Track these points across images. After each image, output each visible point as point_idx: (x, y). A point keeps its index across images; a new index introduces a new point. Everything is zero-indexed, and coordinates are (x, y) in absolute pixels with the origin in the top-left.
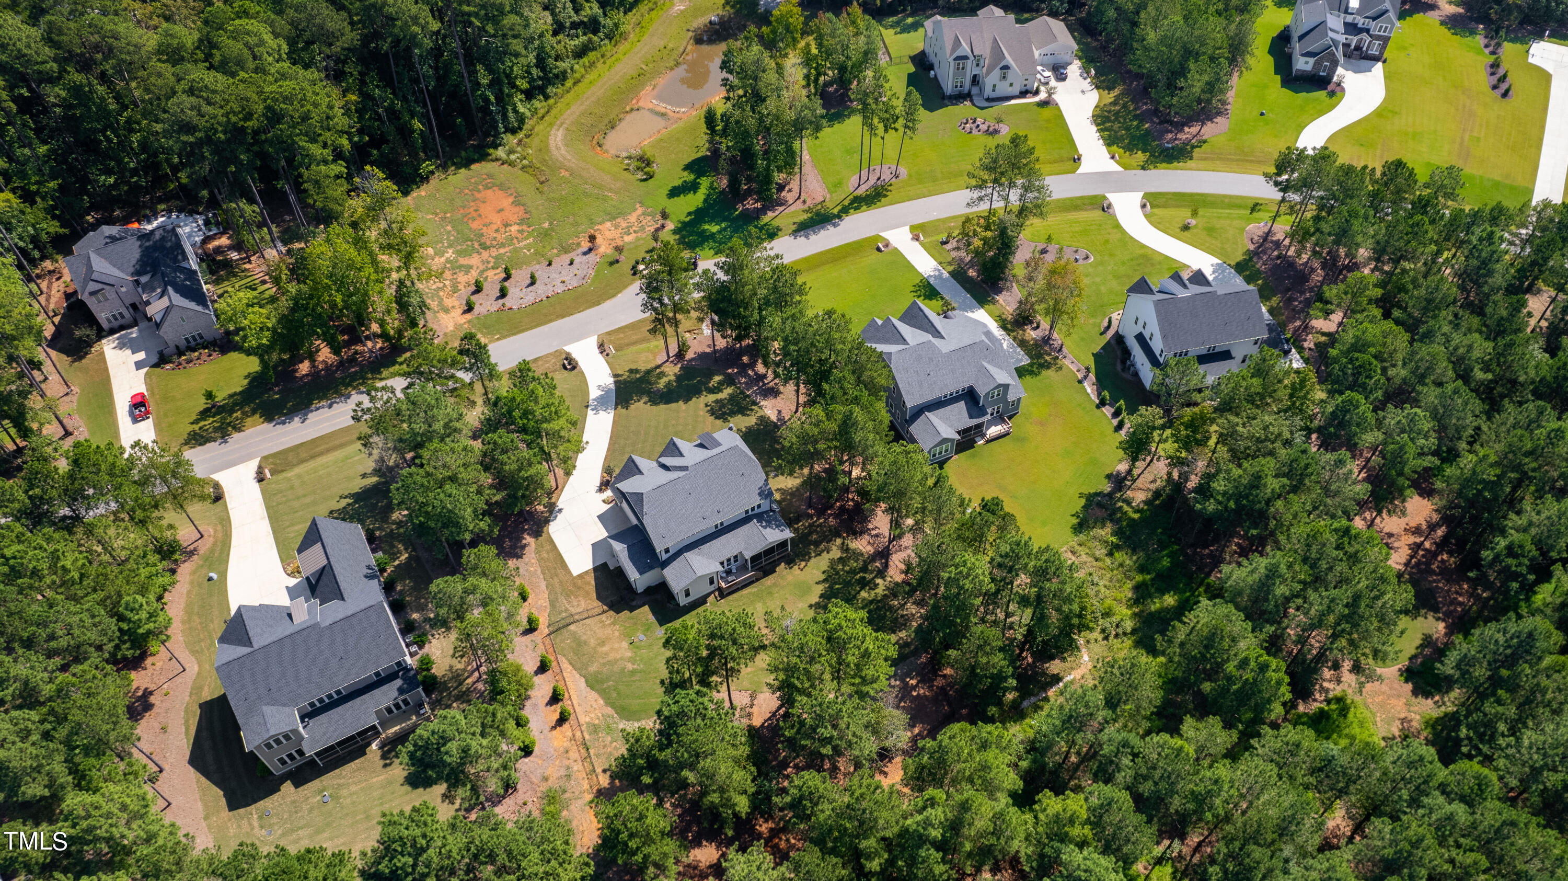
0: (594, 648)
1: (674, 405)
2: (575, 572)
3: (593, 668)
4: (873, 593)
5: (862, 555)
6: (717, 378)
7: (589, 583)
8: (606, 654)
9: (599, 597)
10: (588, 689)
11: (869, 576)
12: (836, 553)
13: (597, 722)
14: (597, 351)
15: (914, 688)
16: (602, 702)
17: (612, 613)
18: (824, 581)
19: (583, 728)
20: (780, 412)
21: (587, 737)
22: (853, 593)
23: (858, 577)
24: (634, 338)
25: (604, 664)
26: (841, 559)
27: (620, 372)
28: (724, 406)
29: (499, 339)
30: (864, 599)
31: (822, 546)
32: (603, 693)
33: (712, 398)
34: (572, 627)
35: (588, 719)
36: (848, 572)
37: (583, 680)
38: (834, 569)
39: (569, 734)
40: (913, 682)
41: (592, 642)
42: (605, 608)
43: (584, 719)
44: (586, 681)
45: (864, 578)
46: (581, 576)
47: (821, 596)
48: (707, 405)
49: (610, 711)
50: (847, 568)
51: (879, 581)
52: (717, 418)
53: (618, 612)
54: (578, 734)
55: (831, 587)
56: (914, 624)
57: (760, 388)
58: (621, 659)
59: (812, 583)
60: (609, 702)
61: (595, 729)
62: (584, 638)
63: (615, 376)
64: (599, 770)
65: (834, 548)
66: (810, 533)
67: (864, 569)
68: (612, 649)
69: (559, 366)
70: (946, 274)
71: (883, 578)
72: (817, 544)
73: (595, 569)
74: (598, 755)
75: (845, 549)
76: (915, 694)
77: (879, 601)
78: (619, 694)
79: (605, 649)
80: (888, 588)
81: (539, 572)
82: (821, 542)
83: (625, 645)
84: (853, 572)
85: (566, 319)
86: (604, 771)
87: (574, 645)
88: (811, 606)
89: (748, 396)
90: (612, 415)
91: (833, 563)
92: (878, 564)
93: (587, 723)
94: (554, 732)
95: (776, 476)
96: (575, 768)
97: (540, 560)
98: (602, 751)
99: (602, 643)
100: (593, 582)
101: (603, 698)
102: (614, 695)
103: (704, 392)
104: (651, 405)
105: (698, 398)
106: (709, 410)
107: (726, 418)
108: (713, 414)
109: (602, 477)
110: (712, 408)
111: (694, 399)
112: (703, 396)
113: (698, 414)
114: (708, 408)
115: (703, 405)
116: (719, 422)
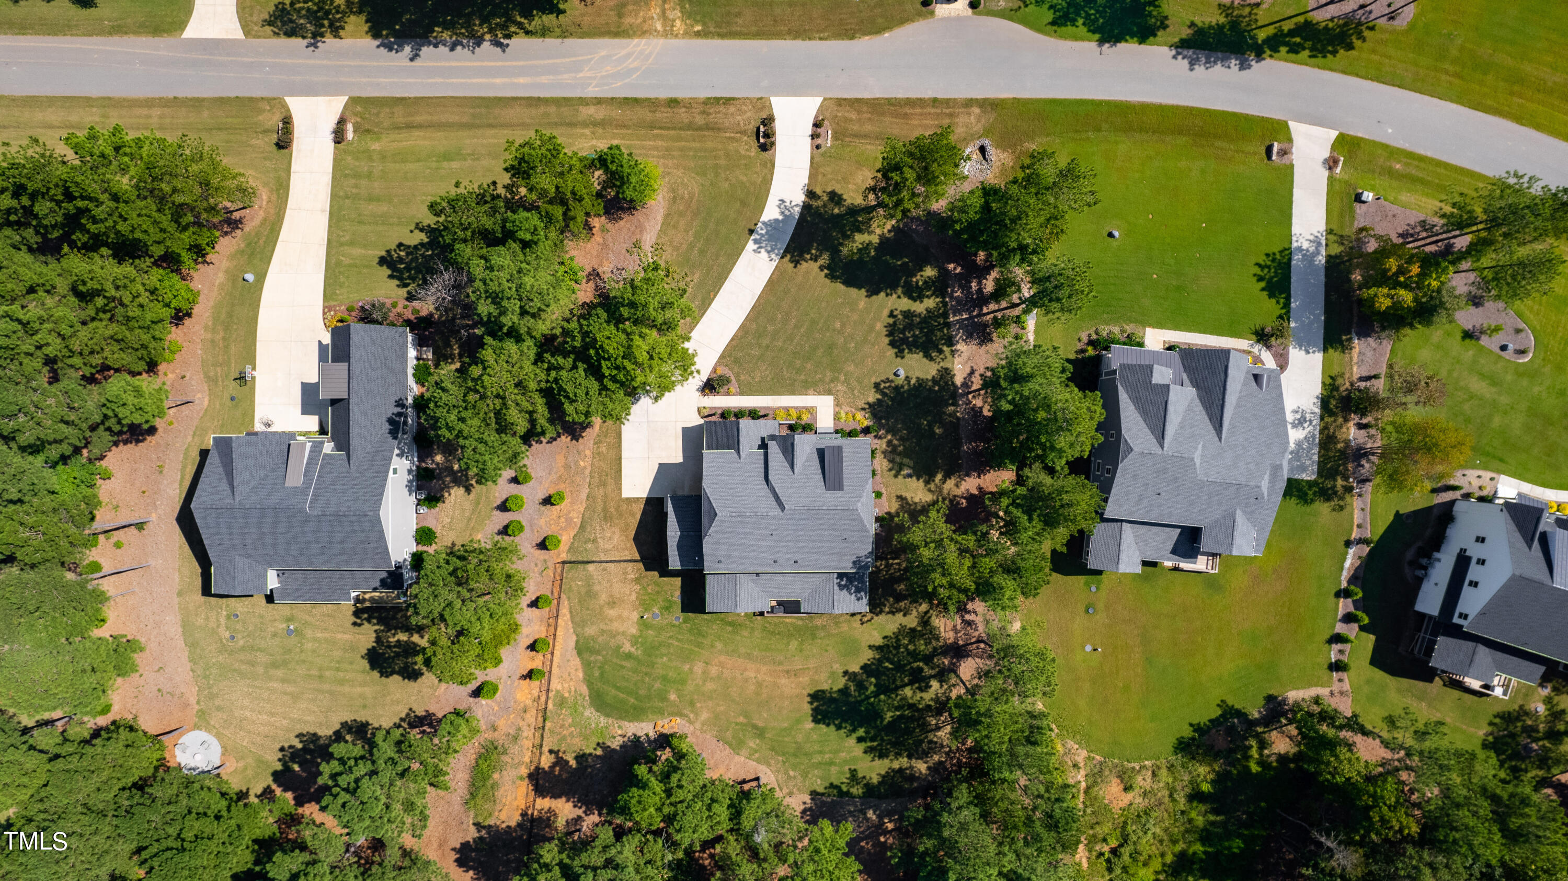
0: (601, 608)
1: (853, 291)
2: (626, 493)
3: (590, 631)
4: (919, 695)
5: (937, 638)
6: (930, 272)
7: (633, 515)
8: (611, 620)
9: (636, 539)
10: (575, 652)
11: (927, 671)
12: (911, 621)
13: (566, 695)
14: (809, 130)
15: (886, 832)
16: (581, 675)
17: (641, 565)
18: (879, 648)
19: (551, 695)
20: (972, 372)
21: (550, 706)
22: (898, 683)
23: (915, 665)
24: (868, 128)
25: (603, 632)
26: (913, 630)
27: (819, 191)
28: (910, 326)
29: (698, 34)
30: (904, 698)
31: (902, 604)
32: (587, 665)
33: (905, 304)
34: (591, 567)
35: (559, 687)
36: (909, 653)
37: (574, 638)
38: (898, 640)
39: (535, 693)
40: (890, 826)
41: (604, 597)
42: (637, 556)
43: (555, 685)
44: (577, 642)
45: (921, 670)
46: (630, 500)
47: (864, 667)
48: (891, 315)
49: (584, 690)
50: (911, 647)
51: (935, 684)
52: (892, 344)
53: (648, 569)
54: (543, 698)
55: (880, 661)
56: (936, 758)
57: (972, 318)
58: (623, 633)
59: (865, 644)
60: (588, 681)
61: (562, 702)
62: (597, 588)
63: (811, 194)
64: (545, 749)
65: (914, 613)
66: (899, 580)
67: (928, 659)
68: (620, 616)
69: (752, 128)
70: (1321, 259)
71: (941, 682)
72: (899, 598)
73: (649, 501)
74: (551, 731)
75: (925, 621)
76: (882, 839)
77: (918, 710)
78: (602, 674)
79: (612, 613)
80: (937, 700)
81: (587, 472)
82: (904, 598)
83: (635, 616)
84: (915, 655)
85: (799, 43)
86: (551, 752)
87: (583, 591)
88: (846, 673)
89: (948, 325)
90: (774, 264)
91: (902, 631)
92: (946, 662)
93: (558, 692)
94: (522, 682)
95: (909, 476)
96: (525, 734)
97: (597, 454)
98: (558, 730)
99: (612, 604)
100: (638, 516)
101: (585, 673)
102: (597, 674)
103: (900, 291)
104: (826, 276)
105: (887, 295)
106: (889, 325)
107: (901, 351)
108: (890, 334)
109: (715, 370)
110: (895, 323)
111: (882, 294)
112: (894, 296)
113: (871, 329)
114: (891, 321)
115: (886, 312)
116: (891, 352)
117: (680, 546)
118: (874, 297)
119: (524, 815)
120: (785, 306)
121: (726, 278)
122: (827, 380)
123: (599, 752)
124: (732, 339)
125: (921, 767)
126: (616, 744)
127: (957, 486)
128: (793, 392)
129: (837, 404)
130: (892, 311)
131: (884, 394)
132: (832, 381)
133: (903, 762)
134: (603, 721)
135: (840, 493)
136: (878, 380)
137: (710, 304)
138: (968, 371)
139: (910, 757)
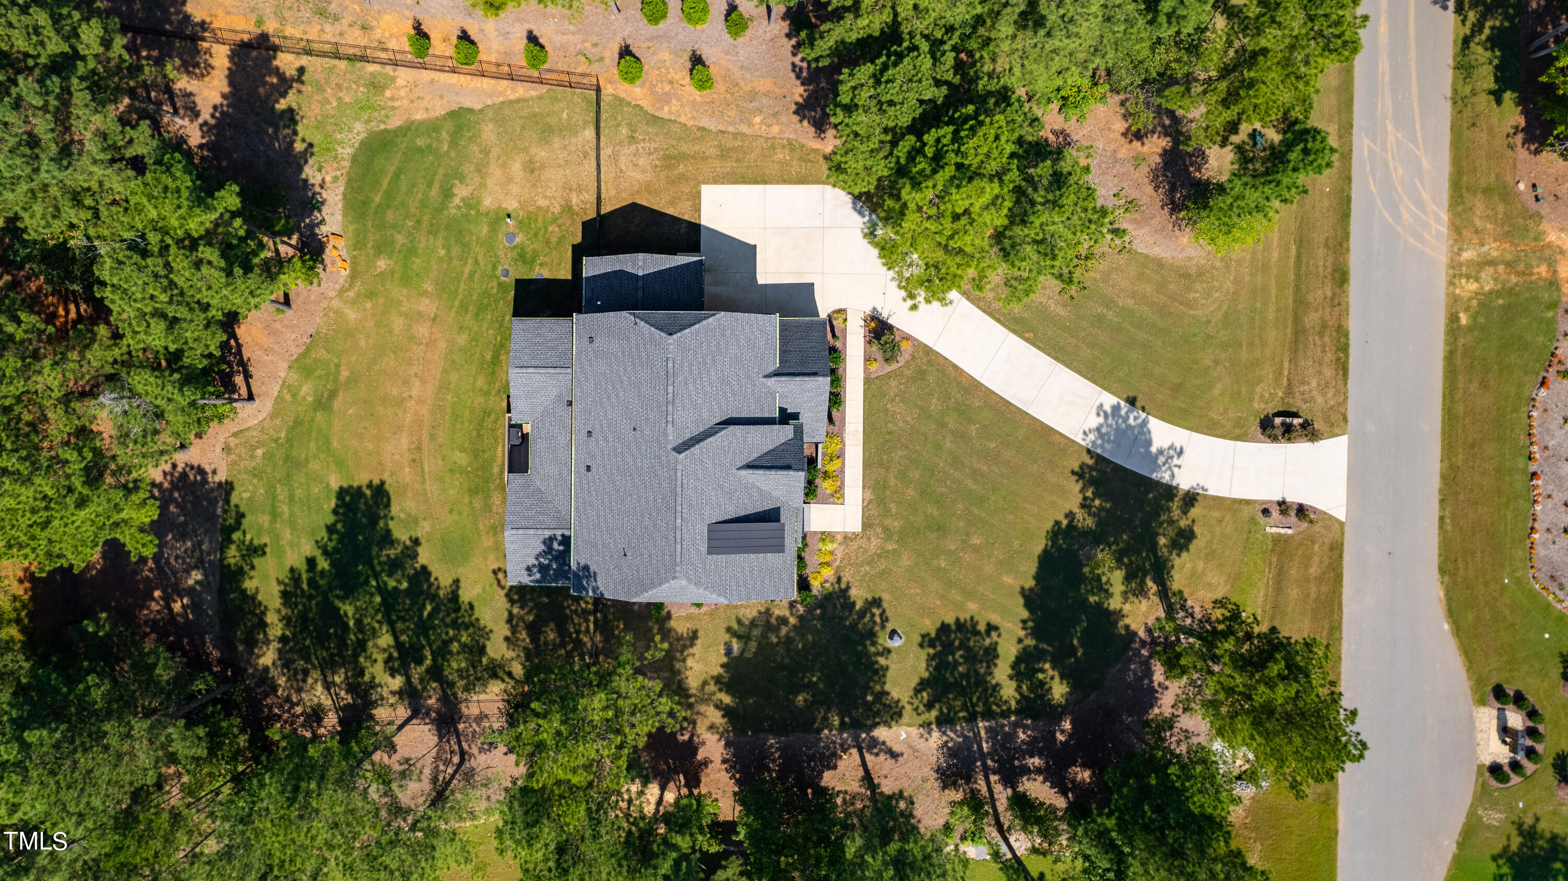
0: (525, 150)
1: (1031, 567)
2: (708, 191)
3: (488, 132)
4: (380, 657)
5: (467, 689)
6: (1059, 690)
7: (672, 203)
8: (504, 166)
9: (634, 208)
10: (454, 107)
11: (417, 672)
12: (497, 649)
13: (388, 94)
14: (1294, 498)
15: (168, 599)
16: (419, 116)
17: (592, 214)
18: (454, 597)
19: (389, 69)
20: (894, 755)
21: (372, 68)
22: (399, 626)
23: (427, 653)
24: (1293, 593)
25: (486, 152)
26: (482, 650)
27: (1195, 512)
28: (971, 657)
29: (1453, 318)
30: (375, 634)
31: (523, 635)
32: (433, 127)
33: (1008, 650)
34: (590, 133)
35: (400, 82)
36: (446, 643)
37: (477, 106)
38: (467, 626)
39: (393, 44)
40: (177, 607)
41: (541, 154)
42: (606, 209)
43: (404, 76)
44: (470, 111)
45: (419, 662)
46: (696, 197)
47: (425, 571)
48: (991, 628)
49: (395, 122)
50: (455, 647)
51: (397, 683)
52: (944, 628)
53: (586, 225)
54: (383, 55)
55: (434, 597)
56: (282, 681)
57: (983, 756)
58: (483, 185)
59: (461, 572)
60: (407, 129)
61: (376, 86)
62: (557, 142)
63: (1191, 499)
64: (304, 61)
65: (510, 654)
66: (562, 631)
67: (436, 673)
68: (510, 180)
69: (1297, 404)
71: (400, 693)
72: (534, 630)
73: (695, 228)
74: (332, 69)
75: (495, 671)
76: (157, 594)
77: (356, 656)
78: (419, 150)
79: (516, 167)
80: (373, 685)
81: (744, 128)
82: (534, 639)
83: (511, 205)
84: (443, 652)
85: (1435, 483)
86: (301, 70)
87: (552, 121)
88: (416, 542)
89: (972, 718)
90: (1079, 439)
91: (481, 633)
92: (431, 701)
93: (393, 79)
94: (410, 23)
95: (728, 652)
96: (328, 28)
97: (772, 145)
98: (334, 80)
99: (531, 168)
100: (670, 211)
101: (421, 123)
102: (420, 142)
103: (1030, 642)
104: (1057, 523)
105: (1024, 622)
106: (974, 624)
107: (932, 644)
108: (960, 625)
109: (907, 338)
110: (978, 633)
111: (1025, 614)
112: (1022, 633)
113: (969, 595)
114: (982, 627)
115: (995, 619)
116: (930, 626)
117: (620, 275)
118: (1021, 601)
119: (203, 25)
120: (1008, 454)
121: (1057, 359)
122: (887, 522)
123: (299, 146)
124: (956, 367)
125: (268, 657)
126: (310, 173)
127: (712, 727)
128: (868, 465)
129: (848, 538)
130: (996, 628)
131: (862, 613)
132: (886, 530)
133: (276, 629)
134: (346, 152)
135: (704, 548)
136: (885, 605)
137: (1014, 331)
138: (896, 748)
139: (283, 639)
